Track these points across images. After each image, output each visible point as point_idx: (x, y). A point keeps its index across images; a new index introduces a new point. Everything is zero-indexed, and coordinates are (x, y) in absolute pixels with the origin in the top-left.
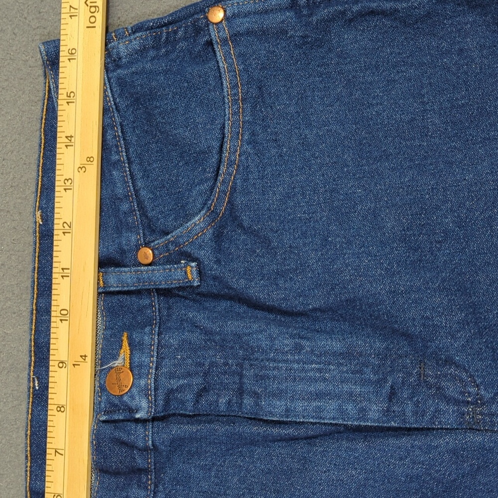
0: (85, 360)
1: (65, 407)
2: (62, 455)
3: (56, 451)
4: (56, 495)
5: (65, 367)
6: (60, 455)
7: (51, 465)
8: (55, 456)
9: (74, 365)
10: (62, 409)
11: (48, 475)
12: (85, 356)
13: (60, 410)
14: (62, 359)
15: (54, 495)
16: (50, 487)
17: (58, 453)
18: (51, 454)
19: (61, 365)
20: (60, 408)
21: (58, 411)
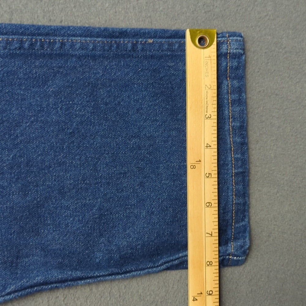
0: (194, 298)
1: (206, 265)
2: (207, 233)
3: (212, 235)
4: (210, 206)
5: (208, 291)
6: (209, 233)
7: (215, 225)
8: (212, 232)
9: (201, 293)
10: (208, 263)
11: (216, 219)
12: (194, 300)
13: (210, 263)
14: (210, 296)
15: (212, 206)
16: (214, 211)
17: (210, 234)
18: (215, 233)
19: (211, 293)
20: (210, 264)
21: (211, 262)
